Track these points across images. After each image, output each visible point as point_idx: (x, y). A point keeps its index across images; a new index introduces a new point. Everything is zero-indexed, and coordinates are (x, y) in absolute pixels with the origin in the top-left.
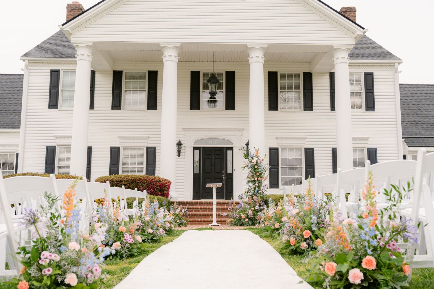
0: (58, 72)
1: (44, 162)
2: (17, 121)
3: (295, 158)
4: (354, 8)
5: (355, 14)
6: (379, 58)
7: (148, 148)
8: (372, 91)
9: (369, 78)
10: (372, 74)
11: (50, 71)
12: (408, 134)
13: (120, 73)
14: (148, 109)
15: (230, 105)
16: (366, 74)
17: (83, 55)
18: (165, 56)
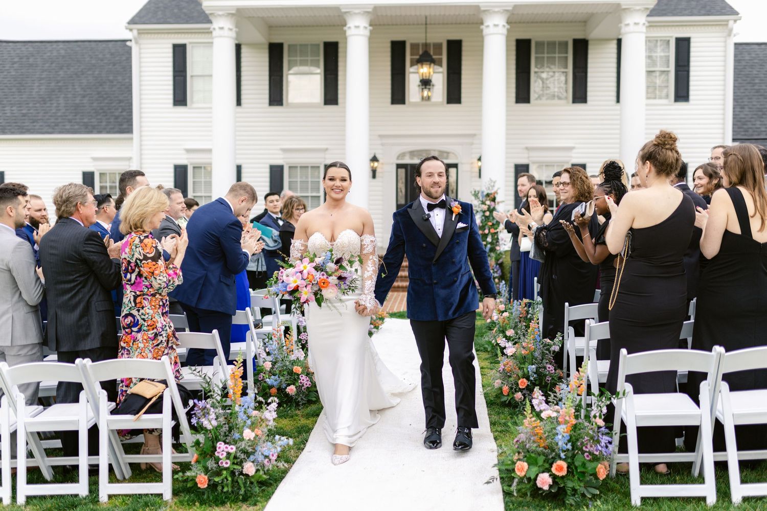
0: (184, 46)
2: (127, 120)
6: (703, 12)
8: (686, 68)
9: (683, 47)
10: (688, 40)
11: (171, 46)
13: (280, 45)
14: (325, 104)
15: (454, 95)
16: (679, 40)
17: (222, 28)
18: (350, 27)
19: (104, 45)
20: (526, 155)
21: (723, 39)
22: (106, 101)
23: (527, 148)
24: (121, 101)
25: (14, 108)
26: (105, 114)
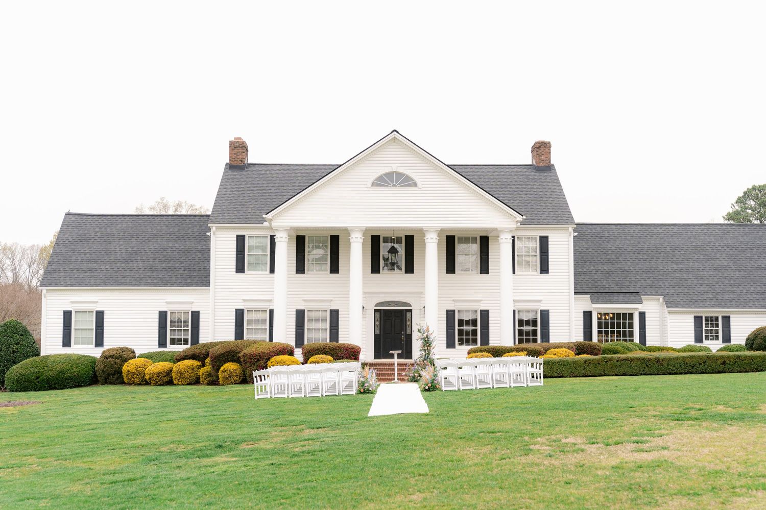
0: (243, 237)
1: (234, 324)
2: (189, 277)
3: (471, 319)
4: (549, 143)
5: (550, 150)
7: (331, 311)
8: (546, 254)
9: (544, 241)
10: (547, 238)
11: (235, 236)
12: (596, 289)
13: (304, 237)
14: (331, 273)
15: (409, 268)
16: (541, 238)
17: (282, 237)
18: (352, 238)
20: (453, 305)
21: (567, 237)
22: (172, 263)
23: (453, 300)
25: (107, 267)
26: (173, 272)
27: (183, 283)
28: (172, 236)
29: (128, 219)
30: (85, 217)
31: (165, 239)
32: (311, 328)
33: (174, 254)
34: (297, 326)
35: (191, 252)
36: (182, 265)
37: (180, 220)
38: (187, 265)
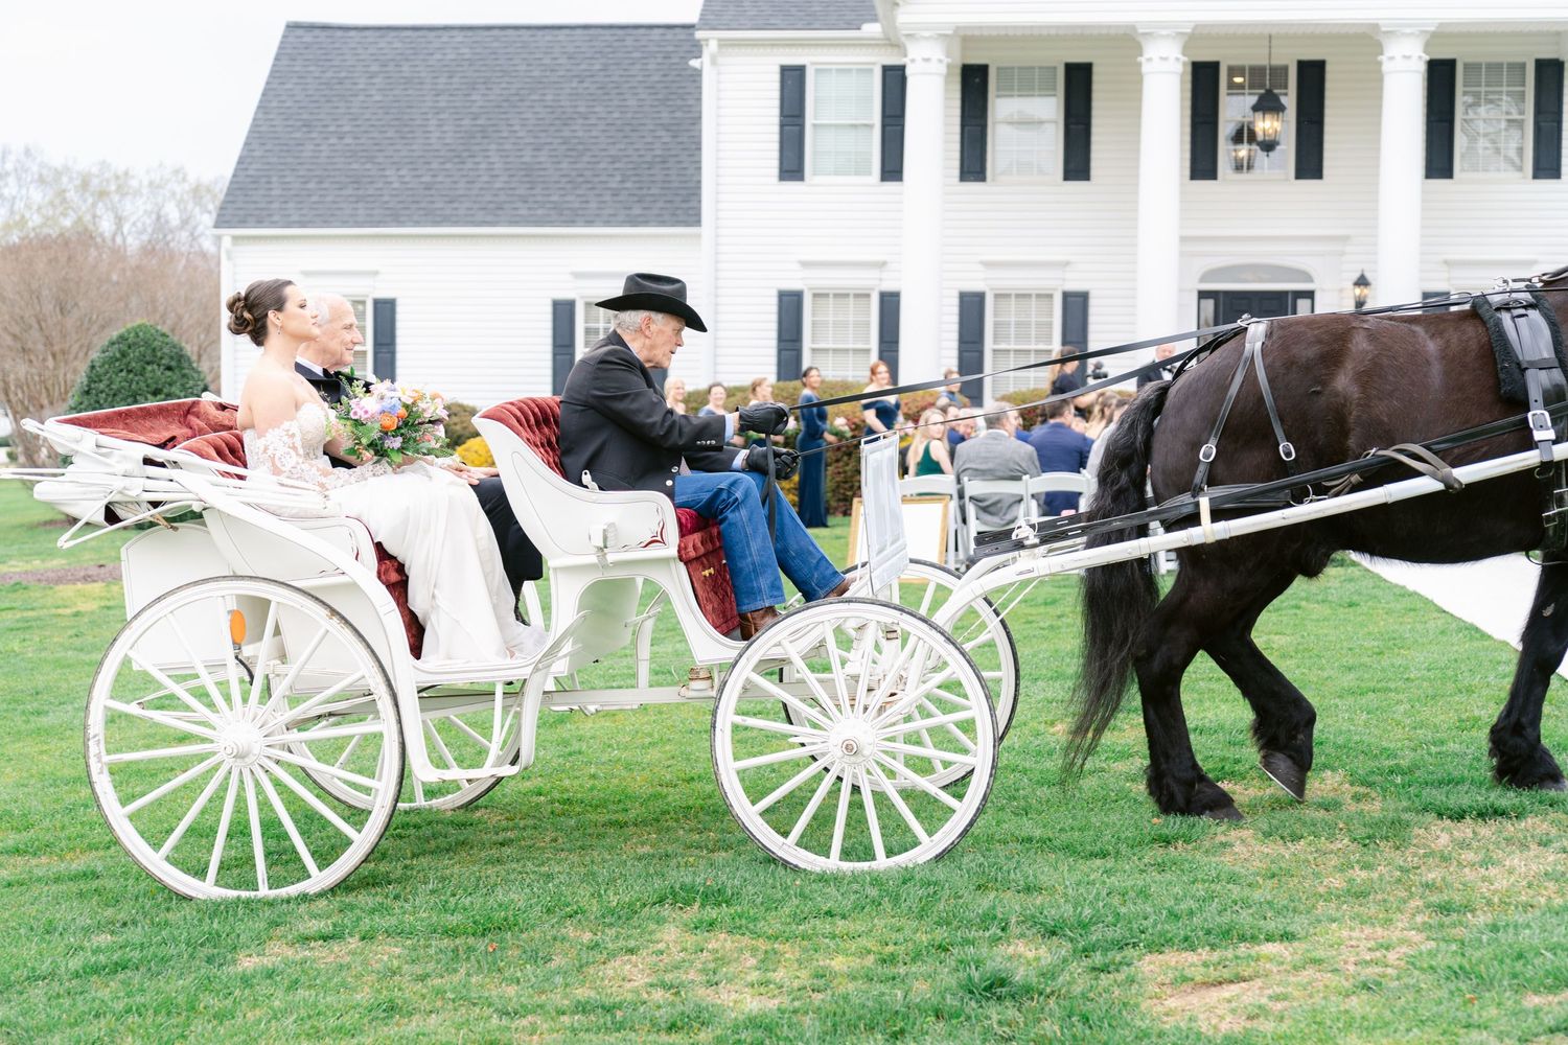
0: (801, 70)
1: (775, 334)
7: (1066, 296)
11: (777, 70)
13: (982, 70)
14: (1066, 178)
15: (1309, 163)
17: (927, 60)
18: (1150, 60)
19: (549, 36)
20: (1444, 276)
22: (586, 159)
23: (1446, 262)
24: (615, 159)
25: (402, 173)
26: (589, 186)
27: (621, 218)
28: (585, 85)
29: (459, 37)
30: (339, 33)
31: (568, 91)
32: (1003, 346)
33: (594, 134)
34: (962, 341)
35: (642, 128)
36: (617, 165)
37: (607, 38)
38: (631, 166)
